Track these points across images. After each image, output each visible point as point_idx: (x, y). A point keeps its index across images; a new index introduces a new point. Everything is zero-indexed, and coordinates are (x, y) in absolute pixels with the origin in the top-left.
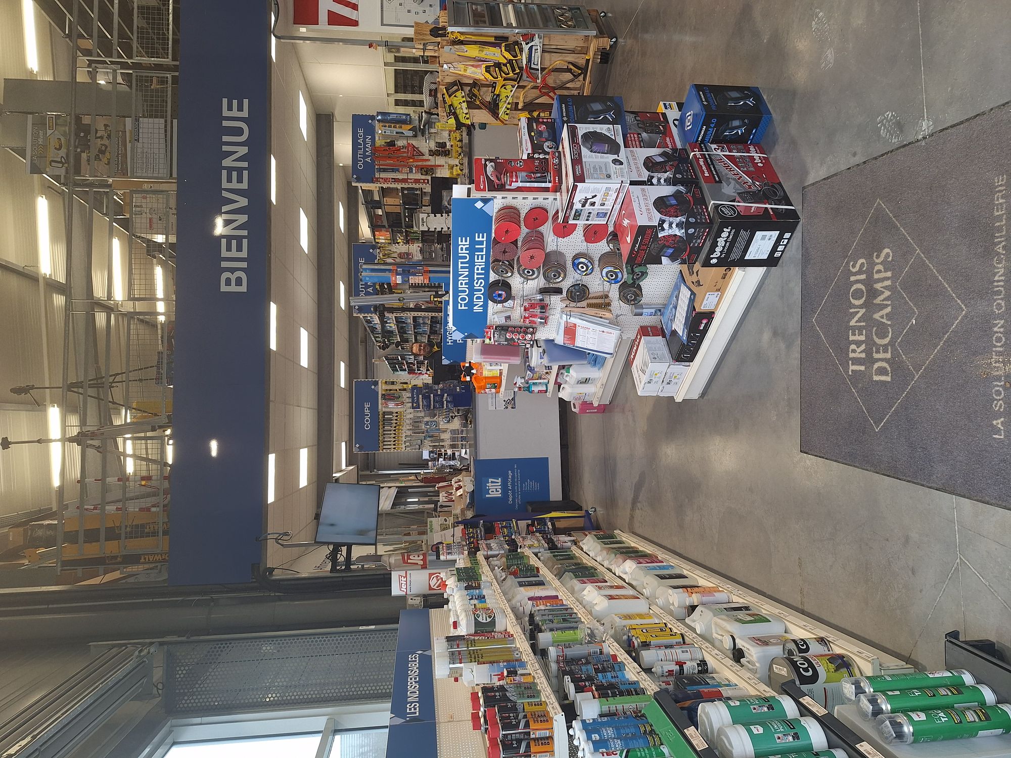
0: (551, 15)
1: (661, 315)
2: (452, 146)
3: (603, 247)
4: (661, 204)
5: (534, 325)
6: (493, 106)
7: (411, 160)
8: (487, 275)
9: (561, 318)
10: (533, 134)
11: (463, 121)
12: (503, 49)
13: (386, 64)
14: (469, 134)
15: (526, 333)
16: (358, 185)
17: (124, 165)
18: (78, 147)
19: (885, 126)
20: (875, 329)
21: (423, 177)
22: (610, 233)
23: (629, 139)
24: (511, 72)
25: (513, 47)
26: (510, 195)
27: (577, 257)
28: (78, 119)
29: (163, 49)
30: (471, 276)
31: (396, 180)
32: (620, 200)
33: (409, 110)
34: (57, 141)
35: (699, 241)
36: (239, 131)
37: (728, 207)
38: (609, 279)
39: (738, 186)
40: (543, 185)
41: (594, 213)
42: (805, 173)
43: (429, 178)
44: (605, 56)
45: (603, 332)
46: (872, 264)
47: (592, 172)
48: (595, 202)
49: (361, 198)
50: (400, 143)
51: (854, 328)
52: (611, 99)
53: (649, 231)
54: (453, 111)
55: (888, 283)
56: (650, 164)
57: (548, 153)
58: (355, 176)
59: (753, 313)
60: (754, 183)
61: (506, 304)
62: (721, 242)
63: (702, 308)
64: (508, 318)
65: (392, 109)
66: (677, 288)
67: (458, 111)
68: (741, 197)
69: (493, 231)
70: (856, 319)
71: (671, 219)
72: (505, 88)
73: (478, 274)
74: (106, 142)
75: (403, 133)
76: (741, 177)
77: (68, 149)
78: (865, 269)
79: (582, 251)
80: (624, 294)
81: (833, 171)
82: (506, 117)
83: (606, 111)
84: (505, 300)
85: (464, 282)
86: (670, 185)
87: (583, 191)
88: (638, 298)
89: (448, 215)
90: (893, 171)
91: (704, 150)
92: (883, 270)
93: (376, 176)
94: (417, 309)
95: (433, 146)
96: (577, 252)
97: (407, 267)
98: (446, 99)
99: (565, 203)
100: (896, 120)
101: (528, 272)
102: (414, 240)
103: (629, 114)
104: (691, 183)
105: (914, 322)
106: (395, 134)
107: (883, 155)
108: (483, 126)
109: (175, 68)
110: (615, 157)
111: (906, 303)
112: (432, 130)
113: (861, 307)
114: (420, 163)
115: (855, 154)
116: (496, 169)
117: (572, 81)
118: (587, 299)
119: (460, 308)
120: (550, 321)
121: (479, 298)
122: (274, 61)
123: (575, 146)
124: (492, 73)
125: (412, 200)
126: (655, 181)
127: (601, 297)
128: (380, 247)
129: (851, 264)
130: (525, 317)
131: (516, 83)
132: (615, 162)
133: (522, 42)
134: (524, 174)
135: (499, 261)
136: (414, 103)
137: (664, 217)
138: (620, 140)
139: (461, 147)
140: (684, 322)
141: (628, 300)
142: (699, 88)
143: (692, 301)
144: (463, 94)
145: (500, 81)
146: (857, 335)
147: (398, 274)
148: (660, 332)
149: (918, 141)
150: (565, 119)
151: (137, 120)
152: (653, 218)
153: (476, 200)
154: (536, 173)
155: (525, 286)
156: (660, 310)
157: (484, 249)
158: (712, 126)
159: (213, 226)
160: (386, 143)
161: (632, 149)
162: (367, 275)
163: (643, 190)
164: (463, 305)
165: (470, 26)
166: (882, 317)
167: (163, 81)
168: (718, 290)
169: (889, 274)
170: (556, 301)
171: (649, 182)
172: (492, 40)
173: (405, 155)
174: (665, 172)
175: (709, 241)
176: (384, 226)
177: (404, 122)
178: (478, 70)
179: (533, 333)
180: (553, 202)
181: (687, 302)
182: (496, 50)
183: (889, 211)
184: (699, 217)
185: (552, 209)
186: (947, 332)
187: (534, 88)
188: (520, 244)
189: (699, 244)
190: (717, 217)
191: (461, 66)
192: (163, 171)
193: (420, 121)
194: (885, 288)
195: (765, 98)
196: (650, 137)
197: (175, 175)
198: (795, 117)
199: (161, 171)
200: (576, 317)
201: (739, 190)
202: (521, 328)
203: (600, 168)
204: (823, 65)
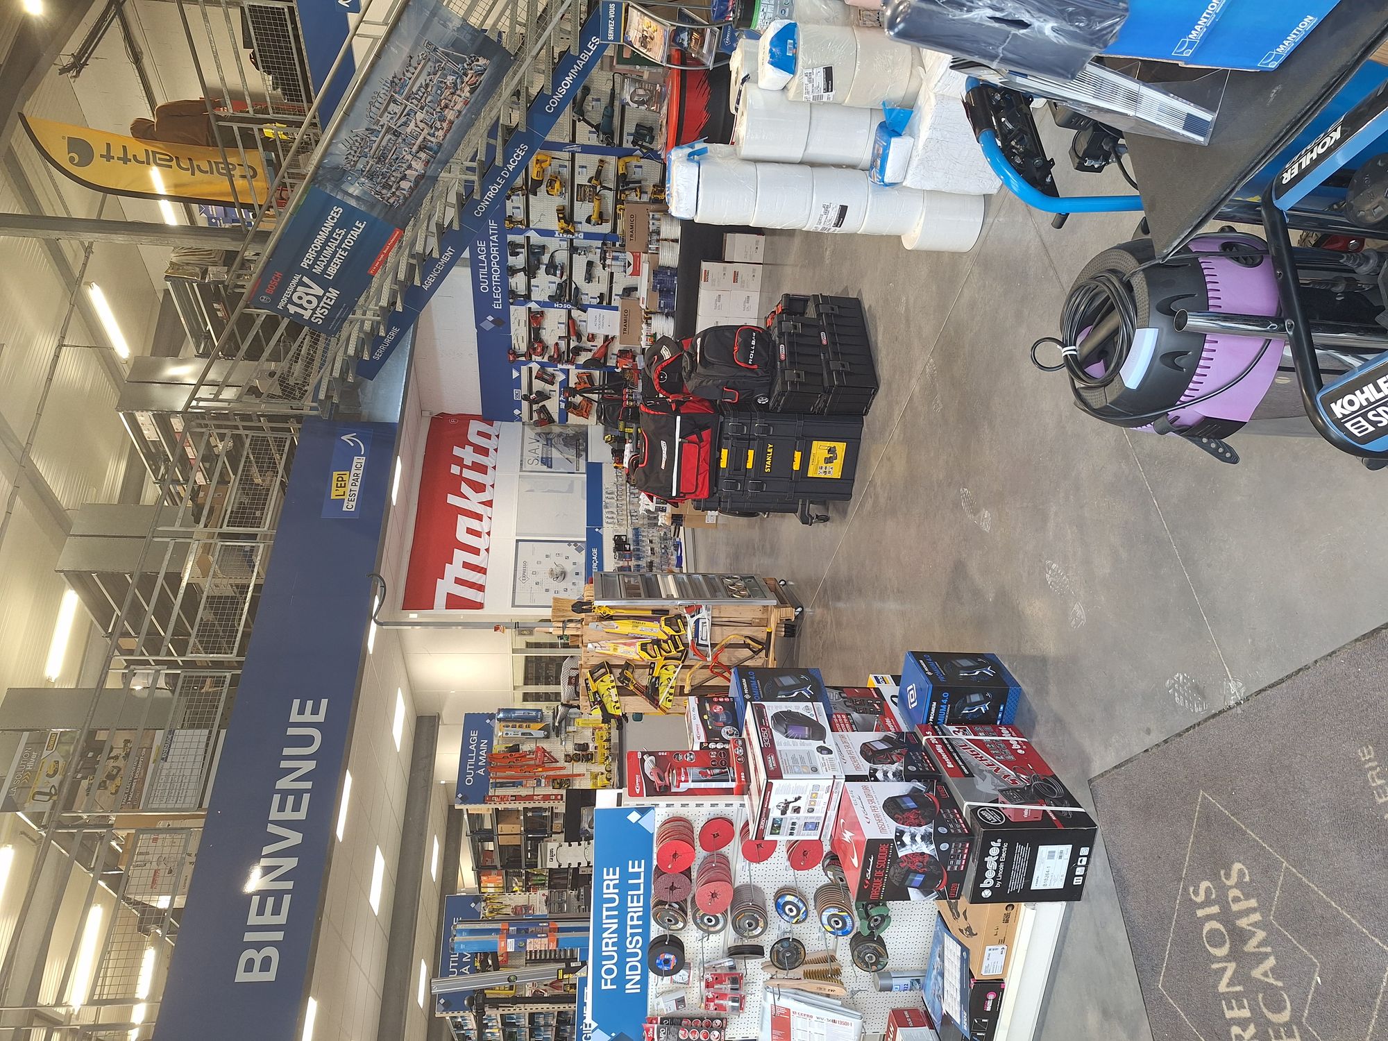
0: (720, 585)
1: (921, 989)
2: (596, 748)
3: (816, 877)
4: (893, 807)
5: (723, 1014)
6: (652, 693)
7: (540, 769)
8: (646, 928)
9: (765, 999)
10: (706, 717)
11: (611, 711)
12: (663, 623)
13: (514, 651)
14: (620, 727)
15: (710, 1028)
16: (464, 807)
17: (138, 794)
18: (79, 772)
19: (1178, 692)
20: (1260, 996)
21: (556, 792)
22: (827, 855)
23: (836, 720)
24: (673, 650)
25: (674, 621)
26: (677, 801)
27: (781, 893)
28: (93, 733)
29: (228, 643)
30: (621, 931)
31: (517, 798)
32: (835, 804)
33: (542, 705)
34: (52, 763)
35: (958, 862)
36: (308, 741)
37: (990, 810)
38: (833, 928)
39: (996, 781)
40: (724, 785)
41: (800, 823)
42: (1085, 760)
43: (564, 792)
44: (791, 629)
45: (834, 1021)
46: (1222, 890)
47: (791, 764)
48: (799, 808)
49: (466, 828)
50: (526, 747)
51: (1227, 997)
52: (806, 671)
53: (883, 848)
54: (599, 699)
55: (1256, 917)
56: (868, 752)
57: (728, 742)
58: (460, 796)
59: (1063, 979)
60: (1018, 777)
61: (676, 977)
62: (991, 863)
63: (983, 973)
64: (681, 1002)
65: (519, 705)
66: (938, 941)
67: (605, 700)
68: (1005, 796)
69: (655, 856)
70: (1225, 980)
71: (913, 829)
72: (666, 669)
73: (632, 927)
74: (121, 763)
75: (530, 734)
76: (998, 769)
77: (65, 776)
78: (1214, 896)
79: (787, 884)
80: (859, 953)
81: (1125, 756)
82: (669, 705)
83: (802, 685)
84: (675, 971)
85: (610, 942)
86: (902, 780)
87: (781, 791)
88: (881, 959)
89: (589, 844)
90: (1210, 750)
91: (940, 733)
92: (1242, 897)
93: (490, 794)
94: (537, 998)
95: (570, 748)
96: (780, 885)
97: (523, 924)
98: (590, 685)
99: (757, 810)
100: (1192, 683)
101: (710, 920)
102: (536, 887)
103: (833, 690)
104: (931, 777)
105: (1319, 981)
106: (520, 735)
107: (1187, 730)
108: (638, 717)
109: (240, 665)
110: (820, 743)
111: (1295, 948)
112: (570, 729)
113: (1226, 959)
114: (551, 773)
115: (1148, 731)
116: (657, 764)
117: (752, 658)
118: (802, 963)
119: (603, 987)
120: (747, 1005)
121: (633, 968)
122: (371, 653)
123: (764, 730)
124: (649, 651)
125: (537, 826)
126: (879, 775)
127: (824, 961)
128: (487, 899)
129: (1191, 889)
130: (708, 999)
131: (680, 662)
132: (821, 749)
133: (686, 615)
134: (696, 770)
135: (664, 903)
136: (547, 697)
137: (902, 827)
138: (824, 722)
139: (609, 749)
140: (959, 999)
141: (866, 963)
142: (917, 655)
143: (965, 962)
144: (613, 678)
145: (660, 661)
146: (1236, 1009)
147: (509, 936)
148: (925, 1020)
149: (1230, 708)
150: (747, 697)
151: (172, 732)
152: (887, 828)
153: (630, 811)
154: (713, 769)
155: (705, 944)
156: (918, 981)
157: (642, 886)
158: (945, 701)
159: (244, 877)
160: (507, 747)
161: (841, 733)
162: (464, 940)
163: (865, 788)
164: (609, 981)
165: (621, 599)
166: (1265, 974)
167: (219, 682)
168: (1002, 942)
169: (1253, 903)
170: (754, 969)
171: (872, 777)
172: (649, 614)
173: (532, 762)
174: (893, 763)
175: (973, 861)
176: (495, 868)
177: (534, 720)
178: (632, 649)
179: (722, 1028)
180: (740, 810)
181: (958, 964)
182: (655, 625)
183: (1222, 806)
184: (951, 826)
185: (739, 818)
186: (1377, 994)
187: (703, 667)
188: (694, 875)
189: (959, 867)
190: (977, 826)
191: (610, 645)
192: (191, 799)
193: (555, 717)
194: (1255, 924)
195: (1006, 666)
196: (863, 718)
197: (206, 805)
198: (1053, 689)
199: (188, 800)
200: (788, 997)
201: (1000, 786)
202: (702, 1019)
203: (801, 758)
204: (1073, 622)
